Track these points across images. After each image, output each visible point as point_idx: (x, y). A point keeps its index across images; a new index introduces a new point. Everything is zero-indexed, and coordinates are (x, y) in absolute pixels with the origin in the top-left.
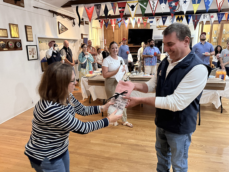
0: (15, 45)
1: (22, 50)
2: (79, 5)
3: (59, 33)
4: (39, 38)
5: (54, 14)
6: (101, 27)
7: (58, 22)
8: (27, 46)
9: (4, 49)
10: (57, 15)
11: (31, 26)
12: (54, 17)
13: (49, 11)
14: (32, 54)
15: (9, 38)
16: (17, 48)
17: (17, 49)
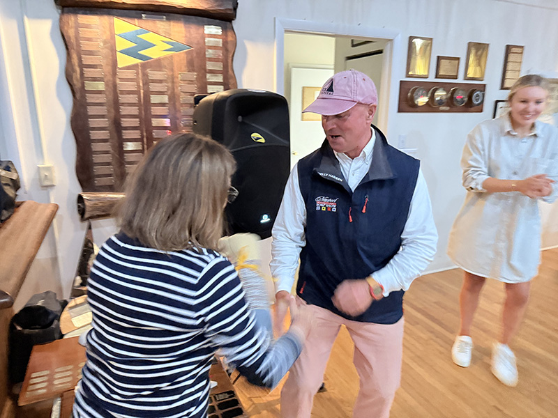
0: (470, 98)
1: (481, 111)
8: (497, 101)
9: (442, 108)
11: (522, 47)
15: (460, 80)
16: (471, 107)
17: (472, 109)
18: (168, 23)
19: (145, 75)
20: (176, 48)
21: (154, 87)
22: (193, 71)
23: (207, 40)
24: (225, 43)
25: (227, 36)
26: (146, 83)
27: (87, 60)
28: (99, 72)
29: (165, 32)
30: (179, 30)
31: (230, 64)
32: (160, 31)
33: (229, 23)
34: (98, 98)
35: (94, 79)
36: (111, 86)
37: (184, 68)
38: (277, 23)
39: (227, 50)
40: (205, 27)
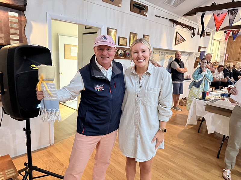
2: (206, 13)
3: (175, 45)
4: (154, 48)
5: (174, 23)
6: (226, 39)
7: (177, 32)
10: (177, 25)
11: (149, 36)
12: (173, 26)
13: (170, 20)
15: (128, 47)
22: (2, 33)
23: (10, 18)
24: (20, 21)
25: (21, 18)
31: (23, 31)
33: (22, 12)
38: (47, 15)
39: (21, 25)
40: (9, 12)
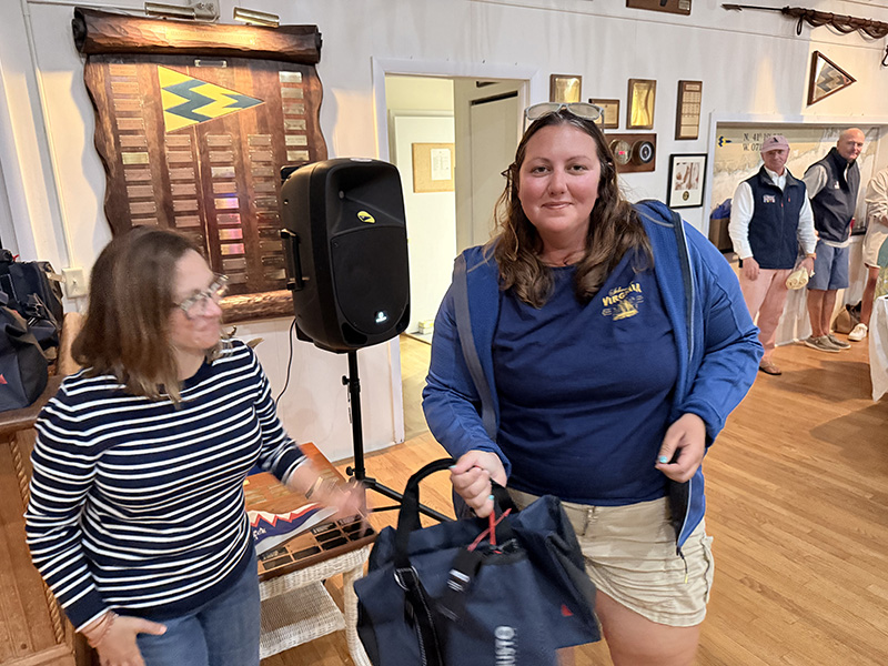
0: (636, 152)
1: (653, 170)
4: (720, 126)
5: (801, 22)
8: (672, 157)
10: (816, 25)
11: (700, 83)
12: (799, 33)
13: (786, 12)
14: (684, 185)
15: (622, 130)
16: (639, 164)
17: (640, 167)
18: (230, 70)
19: (202, 141)
20: (242, 102)
21: (214, 156)
22: (267, 133)
23: (283, 90)
24: (307, 94)
25: (309, 84)
26: (205, 151)
27: (123, 124)
28: (141, 139)
29: (227, 83)
30: (245, 79)
31: (315, 122)
32: (220, 81)
33: (310, 67)
34: (141, 175)
35: (134, 150)
36: (157, 157)
37: (253, 130)
38: (374, 64)
39: (310, 103)
40: (280, 73)
